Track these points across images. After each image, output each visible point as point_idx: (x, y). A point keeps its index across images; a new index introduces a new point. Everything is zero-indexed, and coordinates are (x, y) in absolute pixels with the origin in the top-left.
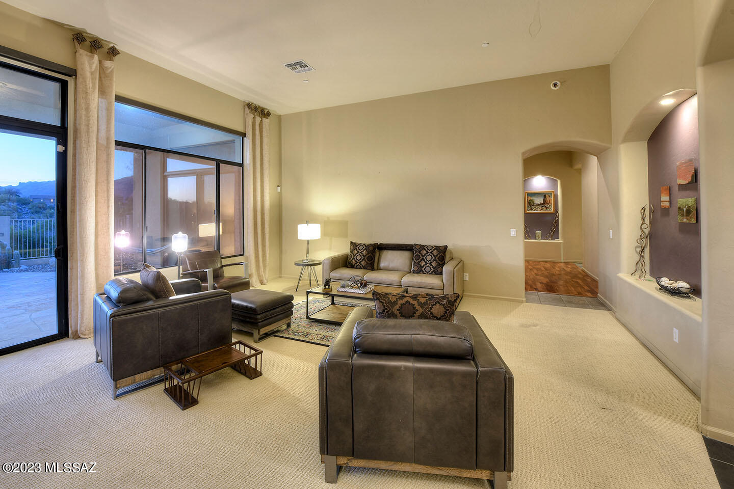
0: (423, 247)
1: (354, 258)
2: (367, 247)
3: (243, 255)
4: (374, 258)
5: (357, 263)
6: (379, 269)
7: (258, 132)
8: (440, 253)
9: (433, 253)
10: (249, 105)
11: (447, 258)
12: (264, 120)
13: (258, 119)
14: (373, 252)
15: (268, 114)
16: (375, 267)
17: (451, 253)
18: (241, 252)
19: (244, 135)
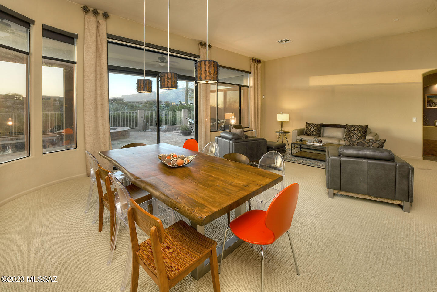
0: (352, 126)
1: (309, 131)
2: (317, 125)
3: (249, 127)
4: (321, 130)
5: (311, 133)
6: (323, 137)
7: (256, 71)
8: (363, 129)
9: (359, 129)
10: (252, 59)
11: (368, 132)
12: (259, 64)
13: (256, 65)
14: (320, 128)
15: (260, 62)
16: (321, 135)
17: (370, 129)
18: (248, 126)
19: (249, 73)
